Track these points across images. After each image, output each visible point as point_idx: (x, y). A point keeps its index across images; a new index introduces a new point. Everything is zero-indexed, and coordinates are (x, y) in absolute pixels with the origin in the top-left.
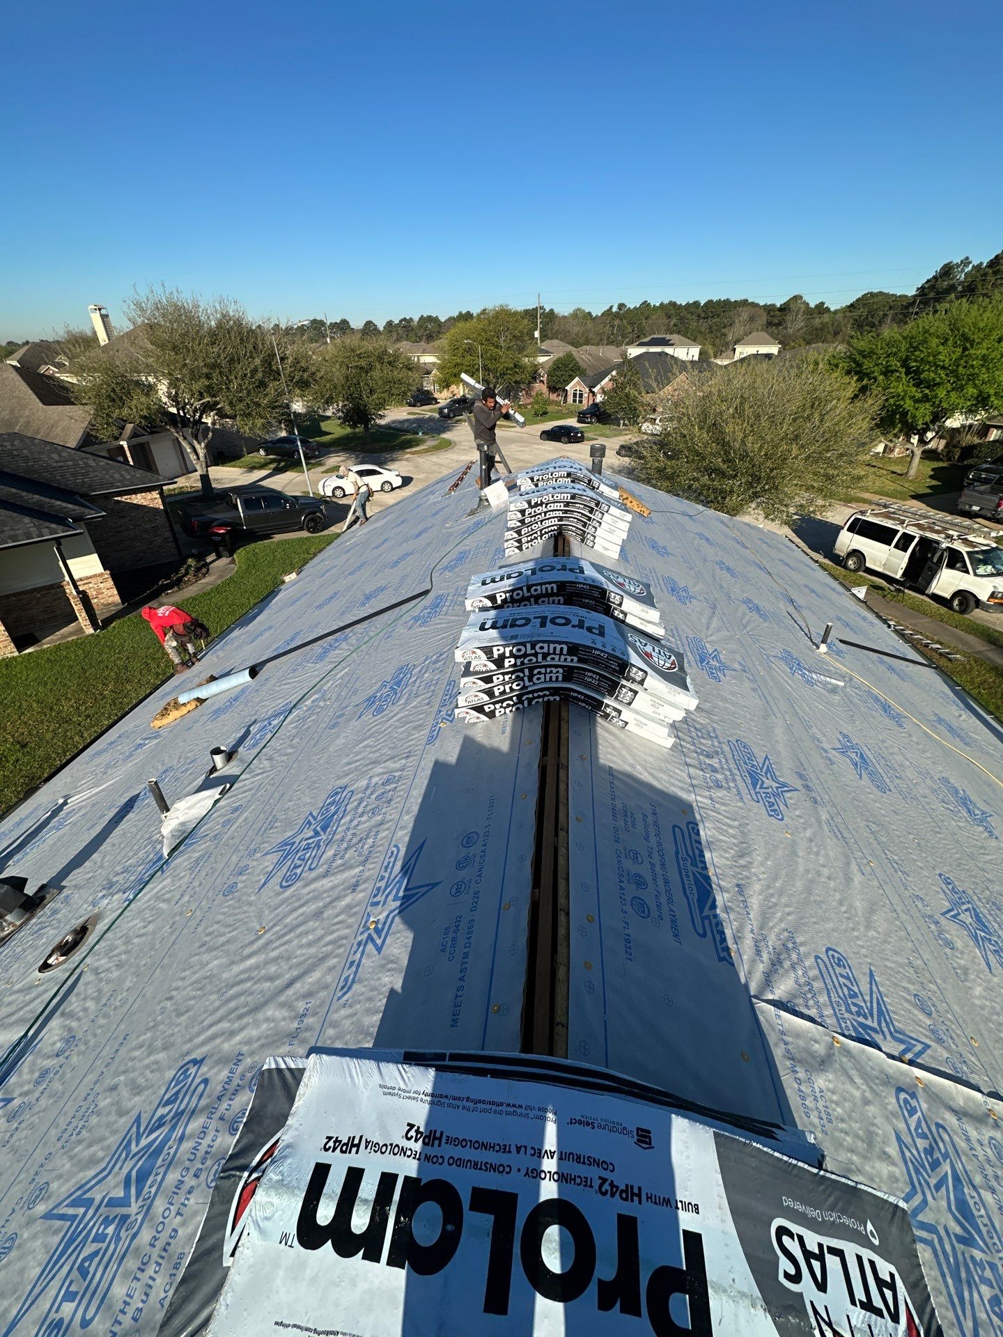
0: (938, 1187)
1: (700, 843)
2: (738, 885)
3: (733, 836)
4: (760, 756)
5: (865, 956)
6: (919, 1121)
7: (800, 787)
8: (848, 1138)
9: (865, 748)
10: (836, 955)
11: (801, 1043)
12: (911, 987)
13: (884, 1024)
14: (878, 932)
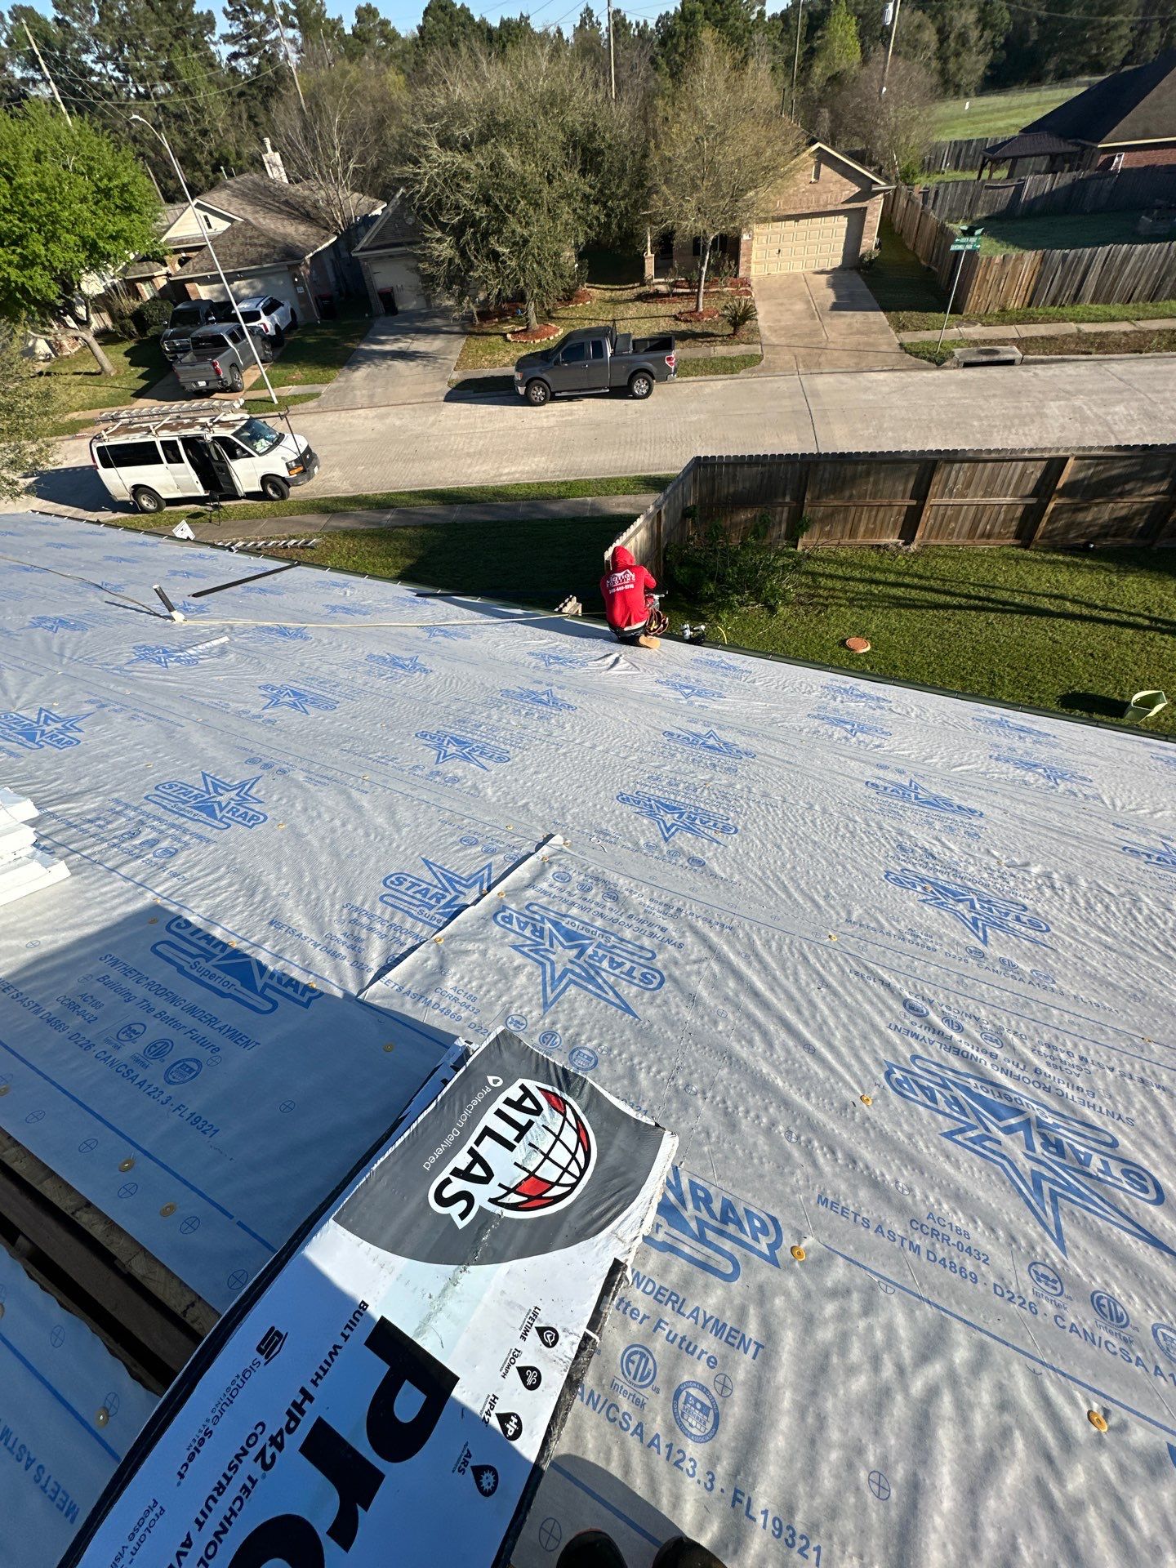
0: (551, 945)
1: (199, 930)
2: (271, 923)
3: (231, 885)
4: (194, 780)
5: (413, 853)
6: (518, 919)
7: (259, 772)
8: (492, 993)
9: (292, 684)
10: (393, 879)
11: (418, 977)
12: (454, 838)
13: (457, 886)
14: (408, 825)
